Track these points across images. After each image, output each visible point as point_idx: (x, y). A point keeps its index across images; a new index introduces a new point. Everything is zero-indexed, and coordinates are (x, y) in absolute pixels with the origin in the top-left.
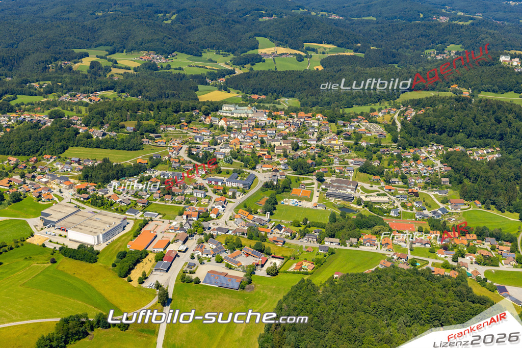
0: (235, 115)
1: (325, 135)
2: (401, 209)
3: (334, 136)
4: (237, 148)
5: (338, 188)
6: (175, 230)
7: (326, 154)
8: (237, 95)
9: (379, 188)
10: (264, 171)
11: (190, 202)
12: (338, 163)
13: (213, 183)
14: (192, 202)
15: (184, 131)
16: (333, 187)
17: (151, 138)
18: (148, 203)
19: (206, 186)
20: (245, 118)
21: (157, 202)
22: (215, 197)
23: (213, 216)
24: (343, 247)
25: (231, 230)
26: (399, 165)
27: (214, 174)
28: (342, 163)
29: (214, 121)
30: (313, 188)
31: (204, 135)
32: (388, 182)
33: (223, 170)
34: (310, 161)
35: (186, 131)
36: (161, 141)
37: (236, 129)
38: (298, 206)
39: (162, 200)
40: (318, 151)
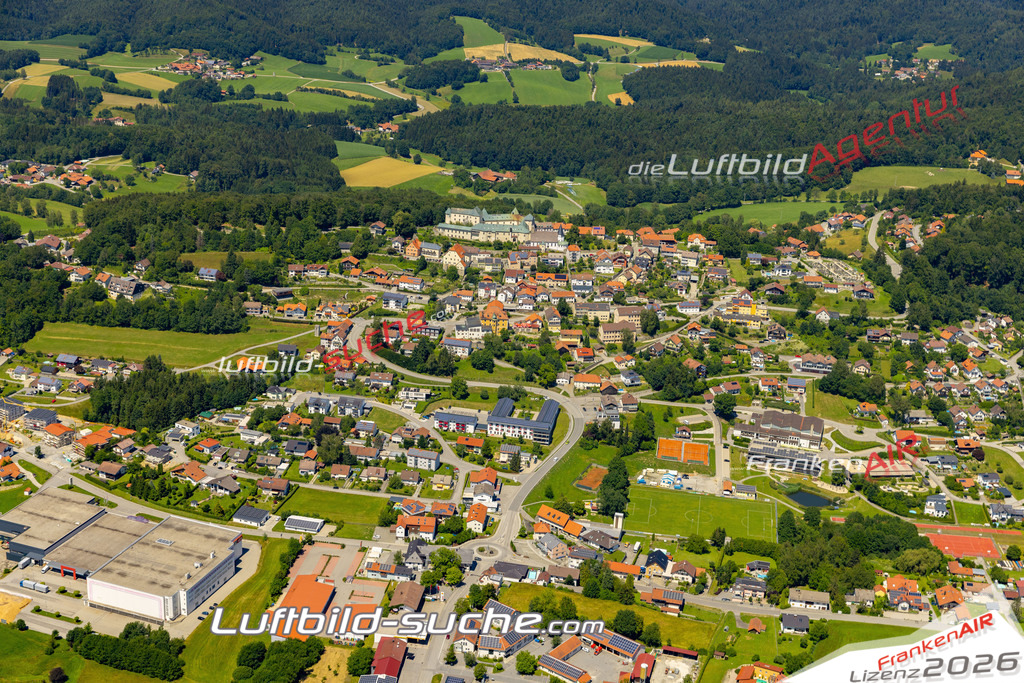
0: (482, 238)
1: (718, 292)
2: (947, 495)
3: (743, 293)
4: (500, 327)
5: (775, 438)
6: (384, 574)
7: (728, 344)
8: (441, 169)
9: (878, 435)
10: (578, 392)
11: (402, 486)
12: (762, 366)
13: (453, 426)
14: (406, 483)
15: (350, 279)
16: (763, 433)
17: (268, 300)
18: (289, 487)
19: (434, 435)
20: (509, 246)
21: (311, 485)
22: (465, 467)
23: (475, 526)
24: (840, 616)
25: (535, 569)
26: (918, 373)
27: (449, 402)
28: (772, 366)
29: (428, 253)
30: (711, 436)
31: (405, 290)
32: (898, 418)
33: (473, 388)
34: (693, 364)
35: (356, 281)
36: (294, 306)
37: (489, 274)
38: (684, 489)
39: (325, 478)
40: (710, 334)
